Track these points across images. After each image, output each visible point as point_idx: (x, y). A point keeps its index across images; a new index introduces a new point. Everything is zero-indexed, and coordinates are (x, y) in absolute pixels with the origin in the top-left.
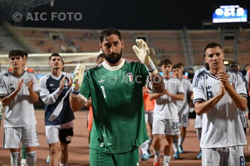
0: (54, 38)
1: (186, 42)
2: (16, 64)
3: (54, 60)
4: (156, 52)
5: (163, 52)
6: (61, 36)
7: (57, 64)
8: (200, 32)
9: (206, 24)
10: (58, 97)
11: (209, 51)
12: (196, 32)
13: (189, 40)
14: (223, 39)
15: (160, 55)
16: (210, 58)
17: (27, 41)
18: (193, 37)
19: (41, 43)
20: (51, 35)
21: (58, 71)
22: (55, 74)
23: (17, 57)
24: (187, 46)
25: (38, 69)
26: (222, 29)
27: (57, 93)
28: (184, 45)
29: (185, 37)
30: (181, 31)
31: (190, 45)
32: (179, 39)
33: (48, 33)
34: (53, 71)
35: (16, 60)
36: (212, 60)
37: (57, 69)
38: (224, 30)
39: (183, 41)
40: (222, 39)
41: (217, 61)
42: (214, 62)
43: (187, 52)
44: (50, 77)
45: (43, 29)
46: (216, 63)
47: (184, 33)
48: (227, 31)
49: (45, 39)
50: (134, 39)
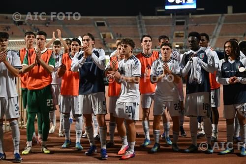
1: (141, 27)
4: (114, 37)
5: (121, 36)
6: (26, 22)
8: (154, 17)
9: (159, 10)
12: (150, 18)
13: (144, 26)
14: (175, 24)
18: (147, 23)
19: (7, 28)
26: (173, 15)
28: (139, 29)
29: (140, 23)
30: (137, 17)
31: (145, 29)
32: (135, 24)
38: (176, 16)
39: (138, 26)
40: (173, 25)
47: (139, 19)
48: (178, 17)
50: (94, 25)
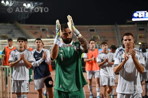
0: (43, 30)
1: (117, 32)
2: (21, 45)
3: (37, 42)
4: (100, 38)
5: (104, 37)
6: (47, 29)
7: (39, 45)
8: (125, 26)
9: (128, 21)
10: (41, 63)
11: (125, 38)
12: (122, 26)
13: (119, 31)
14: (138, 30)
15: (102, 39)
16: (125, 42)
17: (28, 32)
18: (121, 29)
19: (36, 33)
20: (41, 29)
21: (40, 48)
22: (38, 50)
23: (22, 41)
24: (118, 35)
25: (34, 48)
26: (137, 24)
27: (41, 61)
28: (116, 33)
29: (116, 29)
30: (114, 26)
31: (119, 33)
32: (113, 30)
33: (39, 27)
34: (37, 48)
35: (21, 42)
36: (126, 43)
37: (39, 47)
38: (139, 25)
39: (115, 31)
41: (129, 44)
42: (127, 44)
43: (118, 37)
44: (36, 51)
45: (37, 26)
46: (128, 45)
47: (116, 27)
49: (38, 31)
50: (88, 30)
